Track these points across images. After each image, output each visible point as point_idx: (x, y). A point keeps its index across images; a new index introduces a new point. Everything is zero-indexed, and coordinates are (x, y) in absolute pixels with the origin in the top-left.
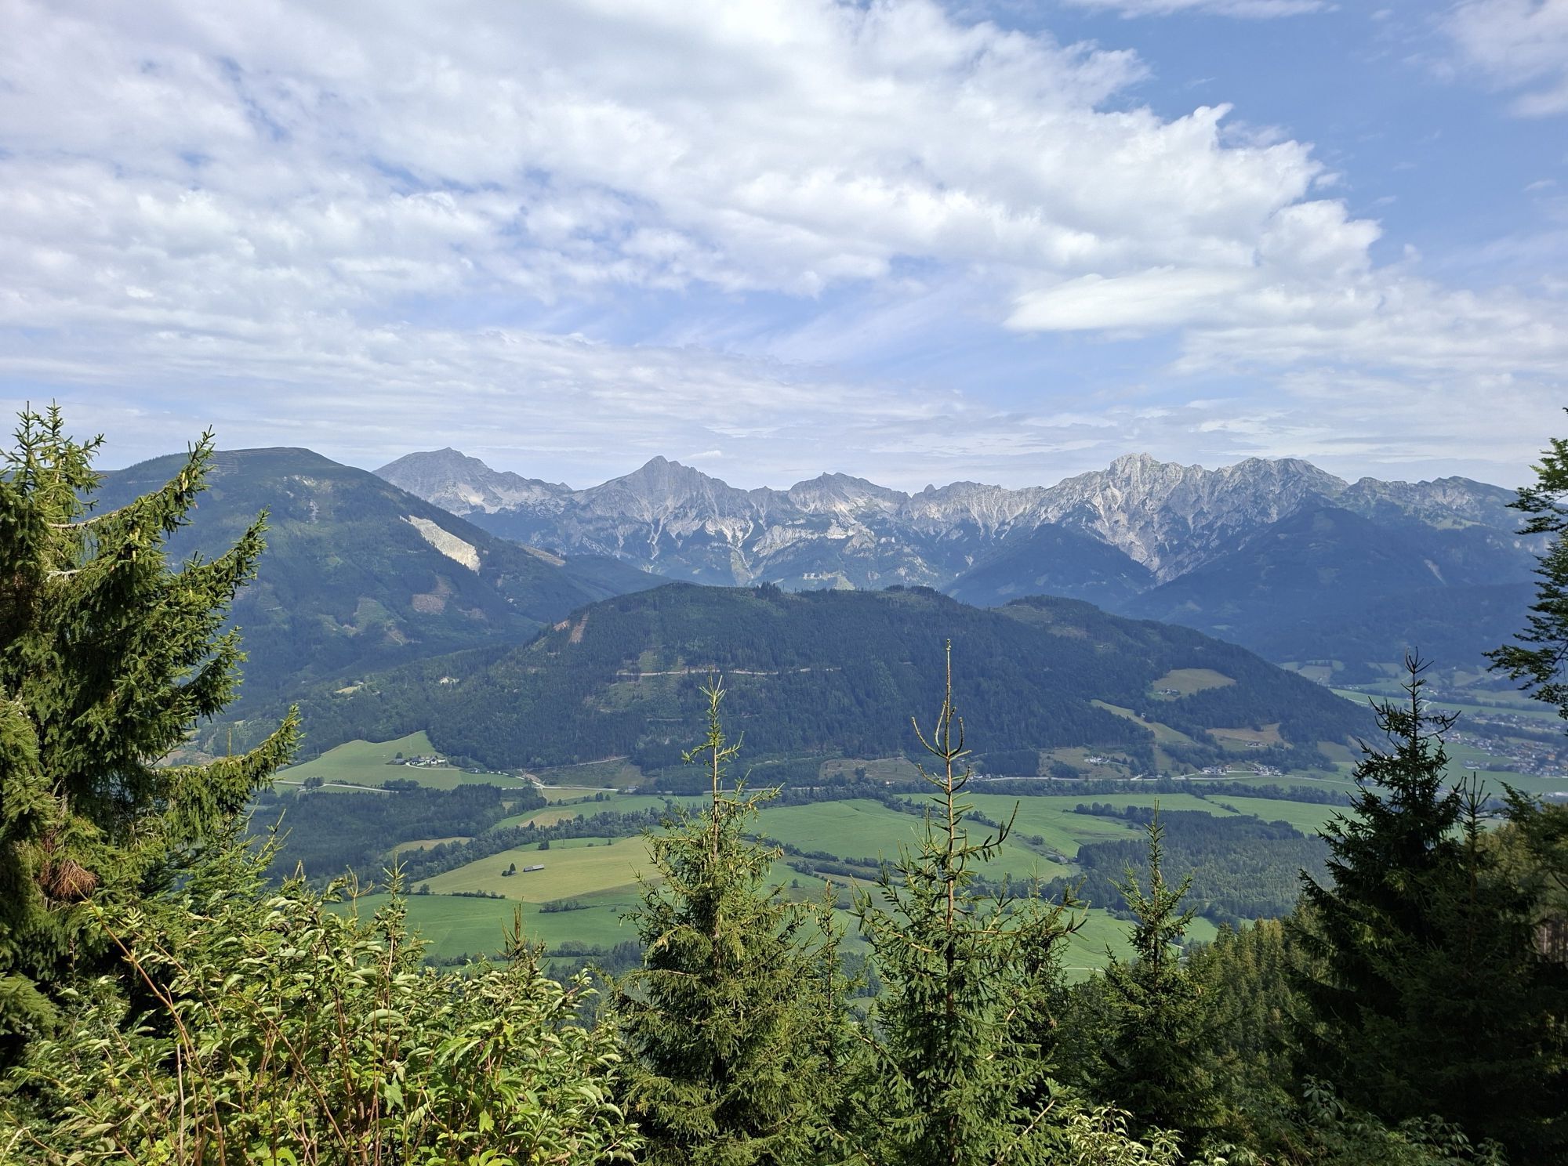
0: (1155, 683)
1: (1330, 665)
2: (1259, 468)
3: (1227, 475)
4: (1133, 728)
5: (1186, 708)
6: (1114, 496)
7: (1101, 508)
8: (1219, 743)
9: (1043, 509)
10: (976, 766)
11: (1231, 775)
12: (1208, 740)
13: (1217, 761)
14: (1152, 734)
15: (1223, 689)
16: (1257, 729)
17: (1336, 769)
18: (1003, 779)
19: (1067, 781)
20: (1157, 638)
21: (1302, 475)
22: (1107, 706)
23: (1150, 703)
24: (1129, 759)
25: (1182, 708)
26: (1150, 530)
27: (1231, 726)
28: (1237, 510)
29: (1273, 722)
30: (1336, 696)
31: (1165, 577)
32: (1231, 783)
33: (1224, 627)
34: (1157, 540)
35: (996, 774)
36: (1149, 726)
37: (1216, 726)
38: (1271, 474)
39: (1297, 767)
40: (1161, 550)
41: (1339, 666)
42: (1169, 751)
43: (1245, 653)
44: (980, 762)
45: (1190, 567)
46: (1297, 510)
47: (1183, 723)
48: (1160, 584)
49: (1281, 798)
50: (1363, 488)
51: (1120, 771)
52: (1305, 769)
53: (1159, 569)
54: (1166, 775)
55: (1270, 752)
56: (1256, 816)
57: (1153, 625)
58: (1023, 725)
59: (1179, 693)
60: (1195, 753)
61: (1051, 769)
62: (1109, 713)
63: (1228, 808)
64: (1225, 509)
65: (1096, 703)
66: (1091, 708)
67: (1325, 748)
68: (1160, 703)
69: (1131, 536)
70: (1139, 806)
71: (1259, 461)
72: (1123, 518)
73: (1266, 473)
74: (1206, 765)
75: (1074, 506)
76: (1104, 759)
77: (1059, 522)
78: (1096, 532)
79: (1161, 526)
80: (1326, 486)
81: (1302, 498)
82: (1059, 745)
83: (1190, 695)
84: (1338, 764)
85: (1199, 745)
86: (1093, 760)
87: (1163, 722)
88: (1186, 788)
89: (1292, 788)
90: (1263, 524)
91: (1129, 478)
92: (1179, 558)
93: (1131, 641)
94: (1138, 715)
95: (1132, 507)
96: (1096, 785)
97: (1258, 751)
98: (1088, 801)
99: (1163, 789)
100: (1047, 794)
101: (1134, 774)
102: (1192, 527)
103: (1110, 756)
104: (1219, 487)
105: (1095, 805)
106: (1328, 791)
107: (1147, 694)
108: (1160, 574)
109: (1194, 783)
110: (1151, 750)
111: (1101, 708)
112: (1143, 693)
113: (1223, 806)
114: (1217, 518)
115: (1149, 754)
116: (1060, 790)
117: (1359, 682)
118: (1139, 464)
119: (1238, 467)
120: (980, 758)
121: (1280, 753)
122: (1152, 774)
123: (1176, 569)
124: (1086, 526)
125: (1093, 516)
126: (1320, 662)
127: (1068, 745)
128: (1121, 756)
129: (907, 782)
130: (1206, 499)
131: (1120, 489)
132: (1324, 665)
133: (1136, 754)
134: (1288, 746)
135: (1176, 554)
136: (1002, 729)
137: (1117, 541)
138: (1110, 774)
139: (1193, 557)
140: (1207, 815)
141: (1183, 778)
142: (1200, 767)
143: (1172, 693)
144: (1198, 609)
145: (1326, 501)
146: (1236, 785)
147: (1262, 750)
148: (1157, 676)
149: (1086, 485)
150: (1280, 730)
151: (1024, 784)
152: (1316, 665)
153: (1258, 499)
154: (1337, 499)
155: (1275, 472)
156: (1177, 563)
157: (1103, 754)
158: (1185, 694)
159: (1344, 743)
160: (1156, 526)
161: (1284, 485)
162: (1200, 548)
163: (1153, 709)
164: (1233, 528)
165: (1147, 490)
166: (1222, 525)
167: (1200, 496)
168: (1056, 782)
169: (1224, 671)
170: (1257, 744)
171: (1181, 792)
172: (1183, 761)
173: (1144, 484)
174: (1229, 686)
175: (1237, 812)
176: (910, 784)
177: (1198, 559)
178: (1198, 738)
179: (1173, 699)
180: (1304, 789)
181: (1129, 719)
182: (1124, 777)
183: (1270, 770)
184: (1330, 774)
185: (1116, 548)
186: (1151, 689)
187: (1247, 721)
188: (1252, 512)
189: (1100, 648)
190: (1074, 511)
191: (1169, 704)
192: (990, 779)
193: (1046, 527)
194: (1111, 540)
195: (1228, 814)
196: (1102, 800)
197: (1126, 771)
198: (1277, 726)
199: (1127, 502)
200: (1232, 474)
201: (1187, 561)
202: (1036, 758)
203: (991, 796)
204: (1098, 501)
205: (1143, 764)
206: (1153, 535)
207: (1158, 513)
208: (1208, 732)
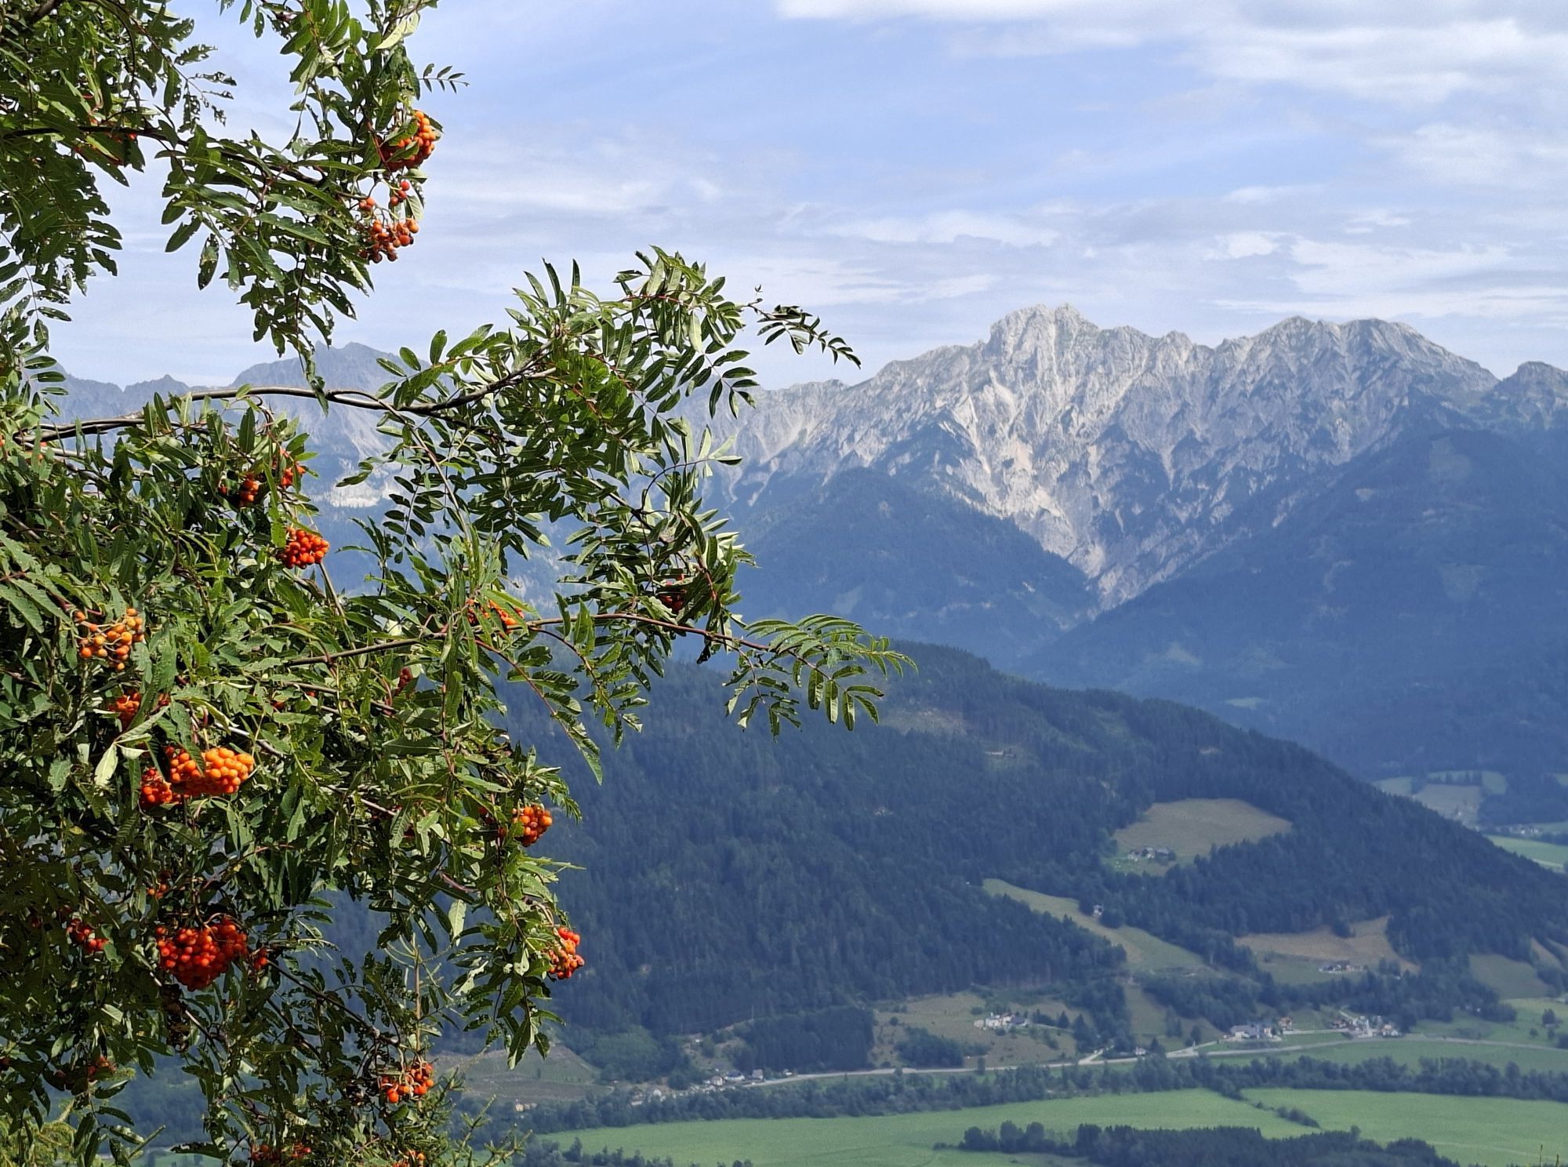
0: (1119, 836)
1: (1478, 782)
2: (1310, 341)
3: (1242, 355)
4: (1079, 942)
5: (1189, 887)
6: (1000, 405)
7: (973, 430)
8: (1263, 967)
9: (845, 433)
10: (727, 1053)
11: (1293, 1039)
12: (1239, 961)
13: (1261, 1009)
14: (1121, 954)
15: (1265, 843)
16: (1342, 932)
17: (1510, 1017)
18: (793, 1079)
19: (939, 1076)
20: (1118, 731)
21: (1400, 358)
22: (1018, 894)
23: (1114, 883)
24: (1072, 1015)
25: (1181, 890)
26: (1081, 482)
27: (1284, 927)
28: (1266, 436)
29: (1374, 914)
30: (1501, 850)
31: (1116, 591)
32: (1295, 1058)
33: (1249, 702)
34: (1096, 504)
35: (775, 1066)
36: (1115, 937)
37: (1256, 929)
38: (1335, 355)
39: (1431, 1015)
40: (1106, 529)
41: (1496, 783)
42: (1160, 992)
43: (1307, 760)
44: (737, 1043)
45: (1171, 567)
46: (1394, 435)
47: (1185, 926)
48: (1108, 606)
49: (1404, 1088)
50: (1526, 387)
51: (1053, 1045)
52: (1447, 1018)
53: (1104, 571)
54: (1154, 1047)
55: (1370, 984)
56: (1355, 1130)
57: (1109, 702)
58: (834, 947)
59: (1172, 856)
60: (1214, 992)
61: (900, 1048)
62: (1023, 908)
63: (1295, 1117)
64: (1240, 433)
65: (995, 888)
66: (984, 898)
67: (1487, 969)
68: (1133, 881)
69: (1041, 498)
70: (1103, 1122)
71: (1307, 324)
72: (1021, 454)
73: (1324, 351)
74: (1239, 1021)
75: (913, 426)
76: (1018, 1018)
77: (882, 463)
78: (961, 485)
79: (1105, 473)
80: (1450, 381)
81: (1401, 408)
82: (916, 989)
83: (1197, 860)
84: (1516, 1003)
85: (1222, 975)
86: (994, 1023)
87: (1143, 924)
88: (1203, 1076)
89: (1424, 1063)
90: (1322, 468)
91: (1032, 363)
92: (1148, 545)
93: (1062, 739)
94: (1086, 910)
95: (1041, 428)
96: (1003, 1080)
97: (1346, 982)
98: (990, 1120)
99: (1151, 1080)
100: (894, 1109)
101: (1085, 1049)
102: (1171, 475)
103: (1031, 1010)
104: (1226, 385)
105: (1007, 1128)
106: (1501, 1068)
107: (1104, 861)
108: (1108, 583)
109: (1216, 1064)
110: (1120, 994)
111: (1006, 900)
112: (1095, 860)
113: (1282, 1114)
114: (1223, 453)
115: (1116, 1000)
116: (924, 1098)
117: (1541, 817)
118: (1053, 330)
119: (1264, 338)
120: (738, 1033)
121: (1394, 986)
122: (1125, 1047)
123: (1141, 571)
124: (943, 474)
125: (956, 448)
126: (1456, 775)
127: (938, 990)
128: (1055, 1009)
129: (566, 1101)
130: (1199, 411)
131: (1013, 388)
132: (1466, 782)
133: (1086, 1003)
134: (1408, 967)
135: (1142, 536)
136: (786, 961)
137: (1011, 507)
138: (1032, 1052)
139: (1176, 545)
140: (1250, 1137)
141: (1191, 1052)
142: (1225, 1026)
143: (1158, 857)
144: (1195, 662)
145: (1452, 416)
146: (1305, 1063)
147: (1356, 981)
148: (1124, 819)
149: (937, 378)
150: (1391, 931)
151: (840, 1089)
152: (1449, 782)
153: (1310, 410)
154: (1473, 410)
155: (1342, 350)
156: (1143, 557)
157: (1015, 1007)
158: (1186, 856)
159: (1520, 955)
160: (1095, 472)
161: (1362, 380)
162: (1190, 522)
163: (1119, 895)
164: (1260, 477)
165: (1071, 391)
166: (1236, 469)
167: (1185, 405)
168: (913, 1079)
169: (1264, 802)
170: (1344, 964)
171: (1190, 1086)
172: (1187, 1014)
173: (1066, 376)
174: (1278, 837)
175: (1314, 1124)
176: (574, 1108)
177: (1186, 548)
178: (1217, 958)
179: (1160, 871)
180: (1449, 1063)
181: (1068, 922)
182: (1062, 1058)
183: (1373, 1025)
184: (1497, 1028)
185: (1009, 521)
186: (1112, 848)
187: (1319, 916)
188: (1299, 440)
189: (998, 758)
190: (915, 437)
191: (1154, 881)
192: (762, 1082)
193: (853, 476)
194: (998, 506)
195: (1297, 1131)
196: (1020, 1116)
197: (1067, 1043)
198: (1382, 923)
199: (1030, 419)
200: (1252, 356)
201: (1163, 552)
202: (866, 1025)
203: (769, 1124)
204: (965, 414)
205: (1102, 1025)
206: (1089, 494)
207: (1098, 442)
208: (1240, 943)
